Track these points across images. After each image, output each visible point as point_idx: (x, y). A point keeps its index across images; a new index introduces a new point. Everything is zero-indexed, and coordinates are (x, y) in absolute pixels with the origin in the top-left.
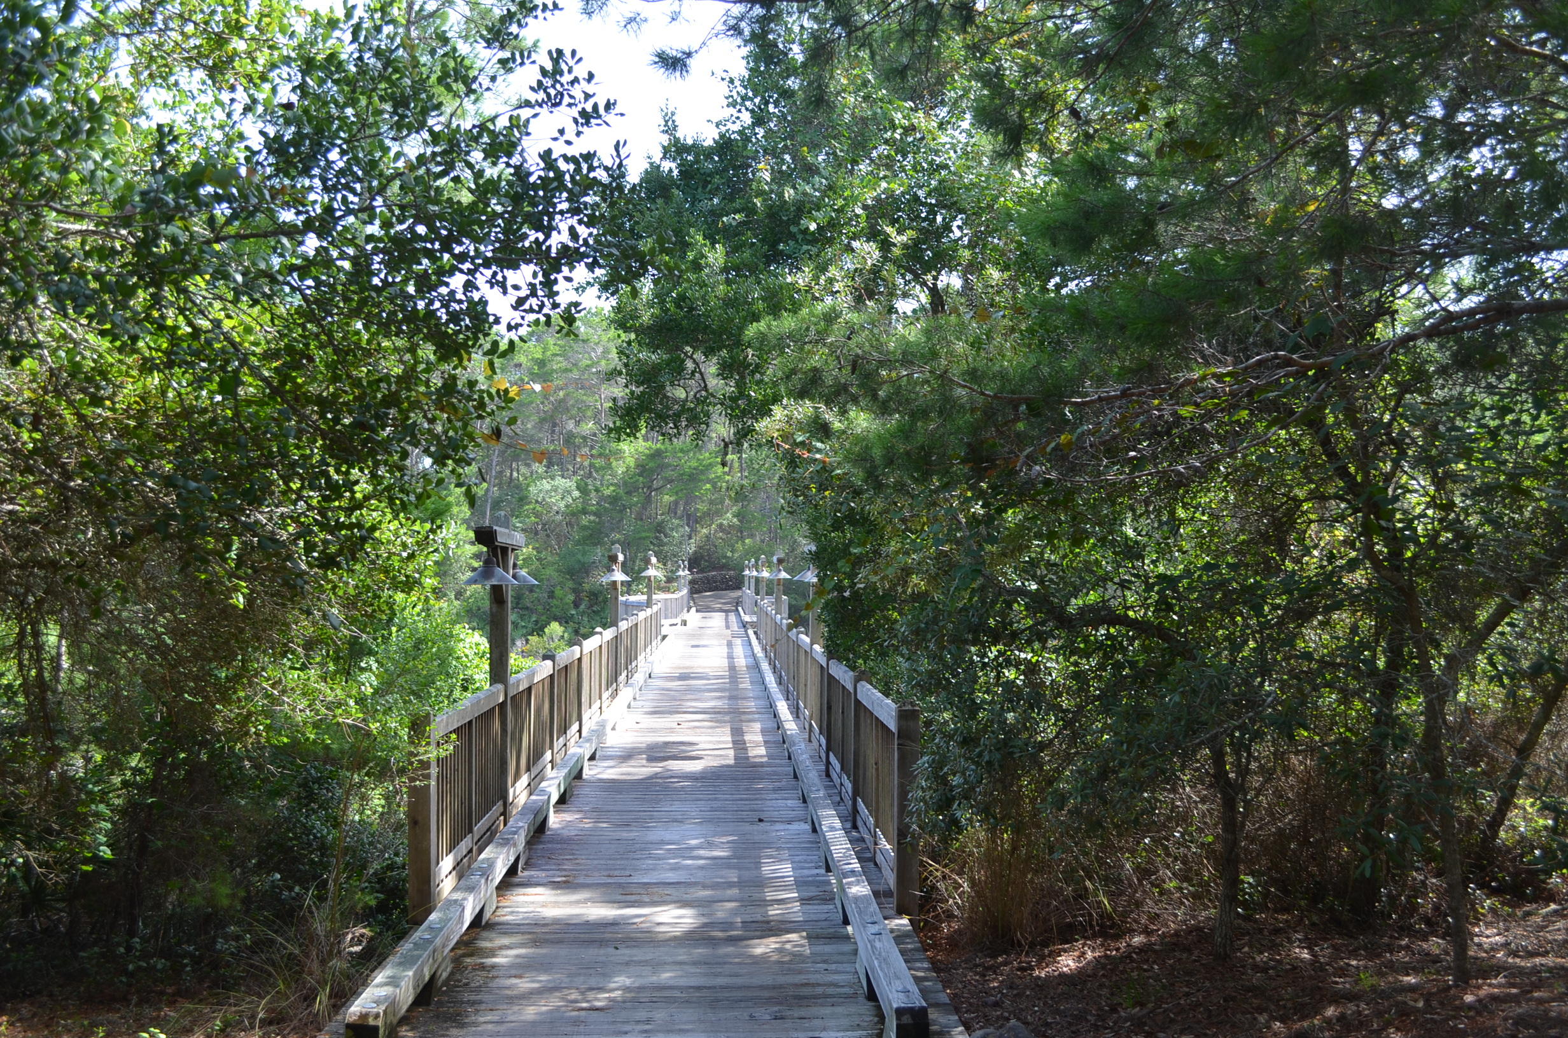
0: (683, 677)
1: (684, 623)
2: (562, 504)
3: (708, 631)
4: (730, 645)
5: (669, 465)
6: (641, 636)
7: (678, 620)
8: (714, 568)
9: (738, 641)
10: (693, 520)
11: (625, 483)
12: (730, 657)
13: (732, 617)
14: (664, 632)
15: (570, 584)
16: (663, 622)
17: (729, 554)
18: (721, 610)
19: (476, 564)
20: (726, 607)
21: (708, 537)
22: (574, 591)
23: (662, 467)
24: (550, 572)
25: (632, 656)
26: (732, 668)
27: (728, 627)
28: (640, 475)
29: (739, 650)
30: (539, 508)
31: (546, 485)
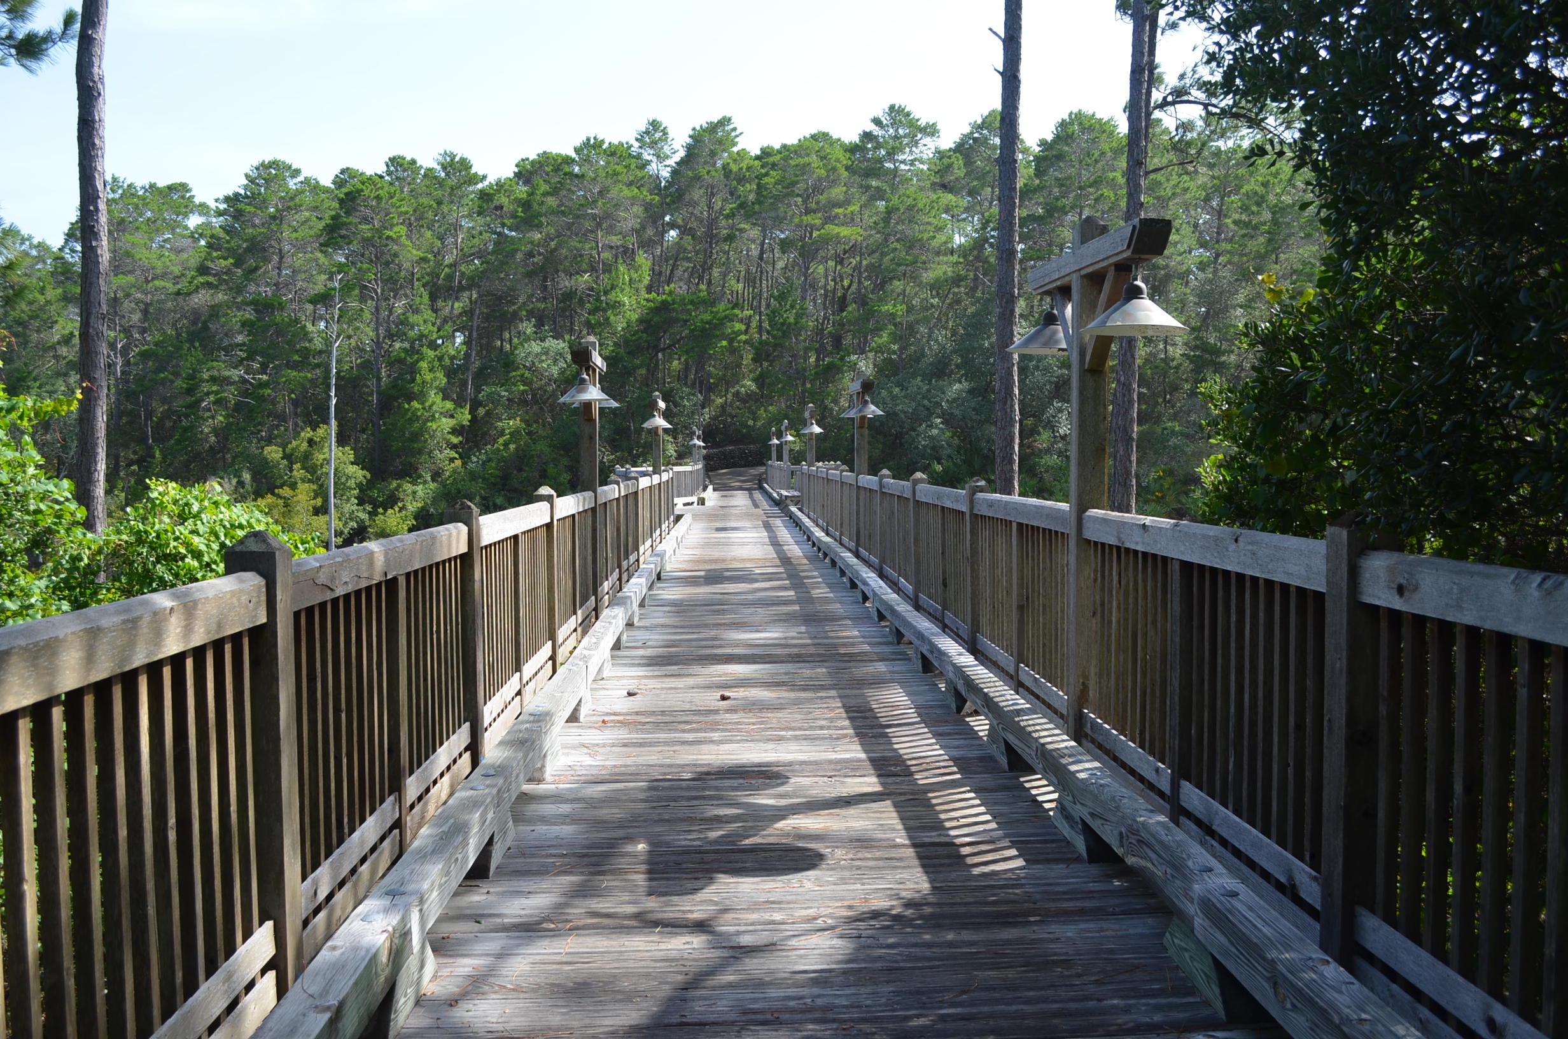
0: (714, 577)
1: (702, 502)
2: (555, 371)
3: (734, 511)
4: (767, 527)
5: (677, 320)
6: (644, 513)
7: (694, 499)
8: (731, 443)
9: (778, 522)
10: (707, 388)
11: (626, 342)
12: (775, 543)
13: (758, 495)
14: (677, 512)
15: (565, 461)
16: (676, 500)
17: (751, 423)
18: (741, 489)
19: (455, 440)
20: (748, 485)
21: (723, 407)
22: (570, 469)
23: (670, 322)
24: (542, 447)
25: (627, 545)
26: (785, 560)
27: (756, 506)
28: (645, 331)
29: (785, 534)
30: (527, 374)
31: (535, 347)
